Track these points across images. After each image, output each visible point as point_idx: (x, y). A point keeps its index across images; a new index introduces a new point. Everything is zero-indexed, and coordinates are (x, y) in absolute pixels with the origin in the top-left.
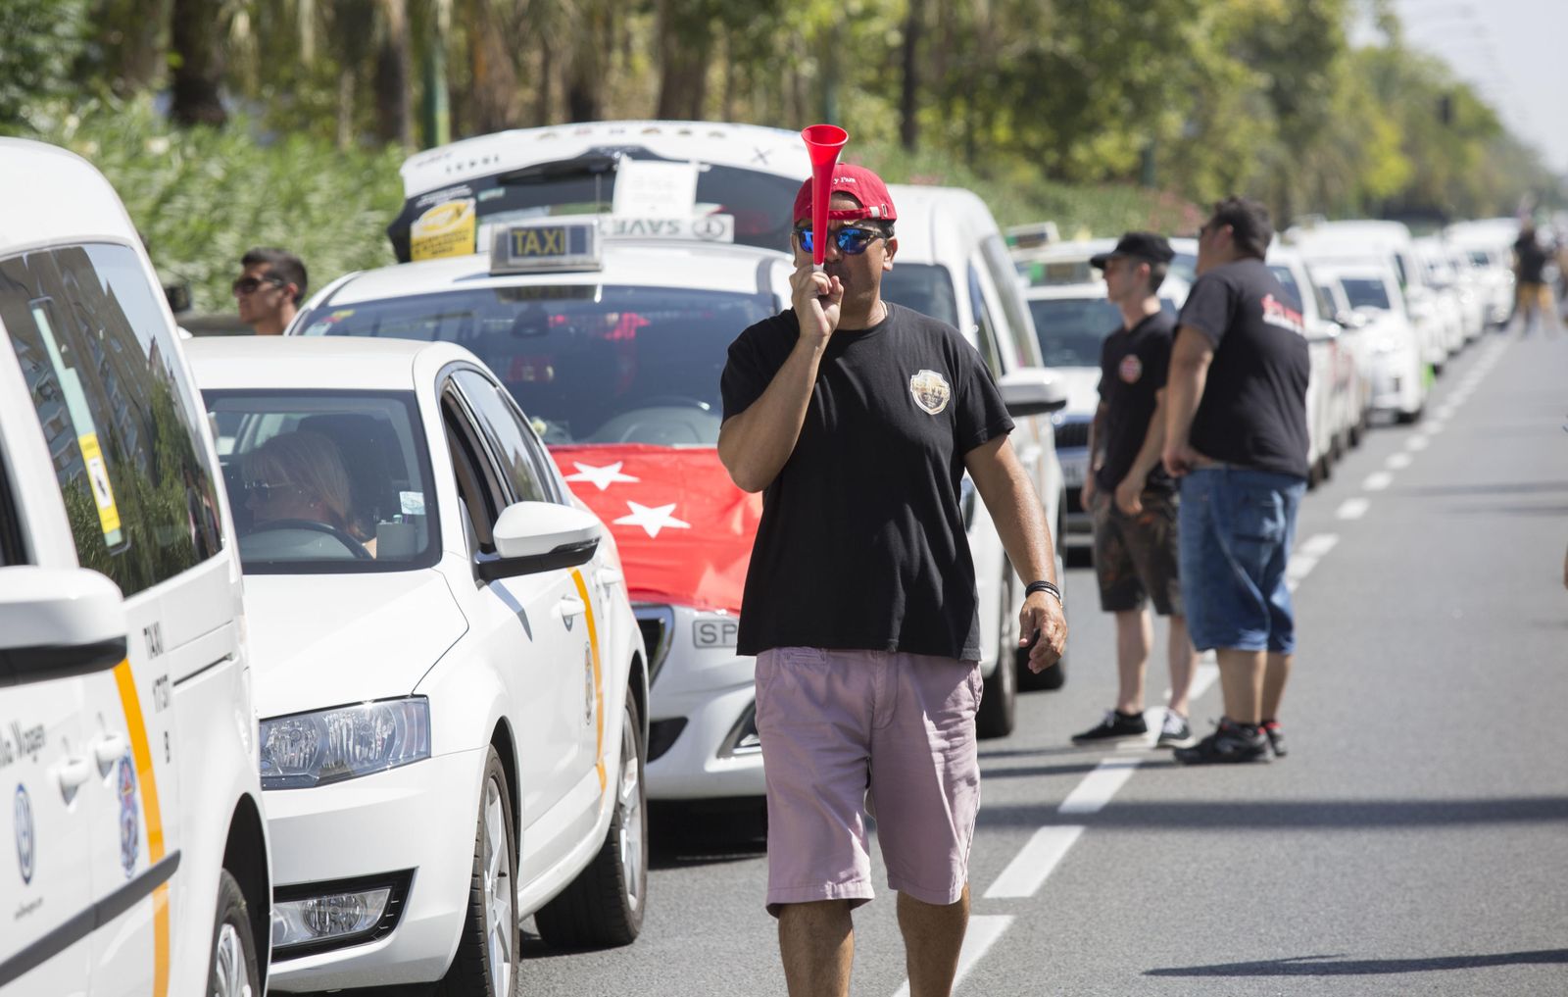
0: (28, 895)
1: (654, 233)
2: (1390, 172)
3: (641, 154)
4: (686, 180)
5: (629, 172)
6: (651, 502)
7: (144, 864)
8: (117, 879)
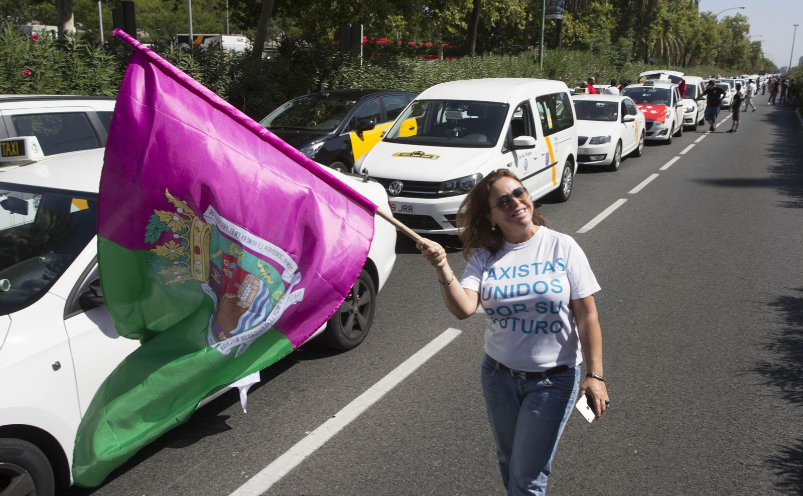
0: (526, 171)
1: (663, 82)
2: (762, 69)
3: (663, 74)
4: (667, 76)
5: (662, 75)
6: (654, 110)
7: (550, 164)
8: (545, 166)
